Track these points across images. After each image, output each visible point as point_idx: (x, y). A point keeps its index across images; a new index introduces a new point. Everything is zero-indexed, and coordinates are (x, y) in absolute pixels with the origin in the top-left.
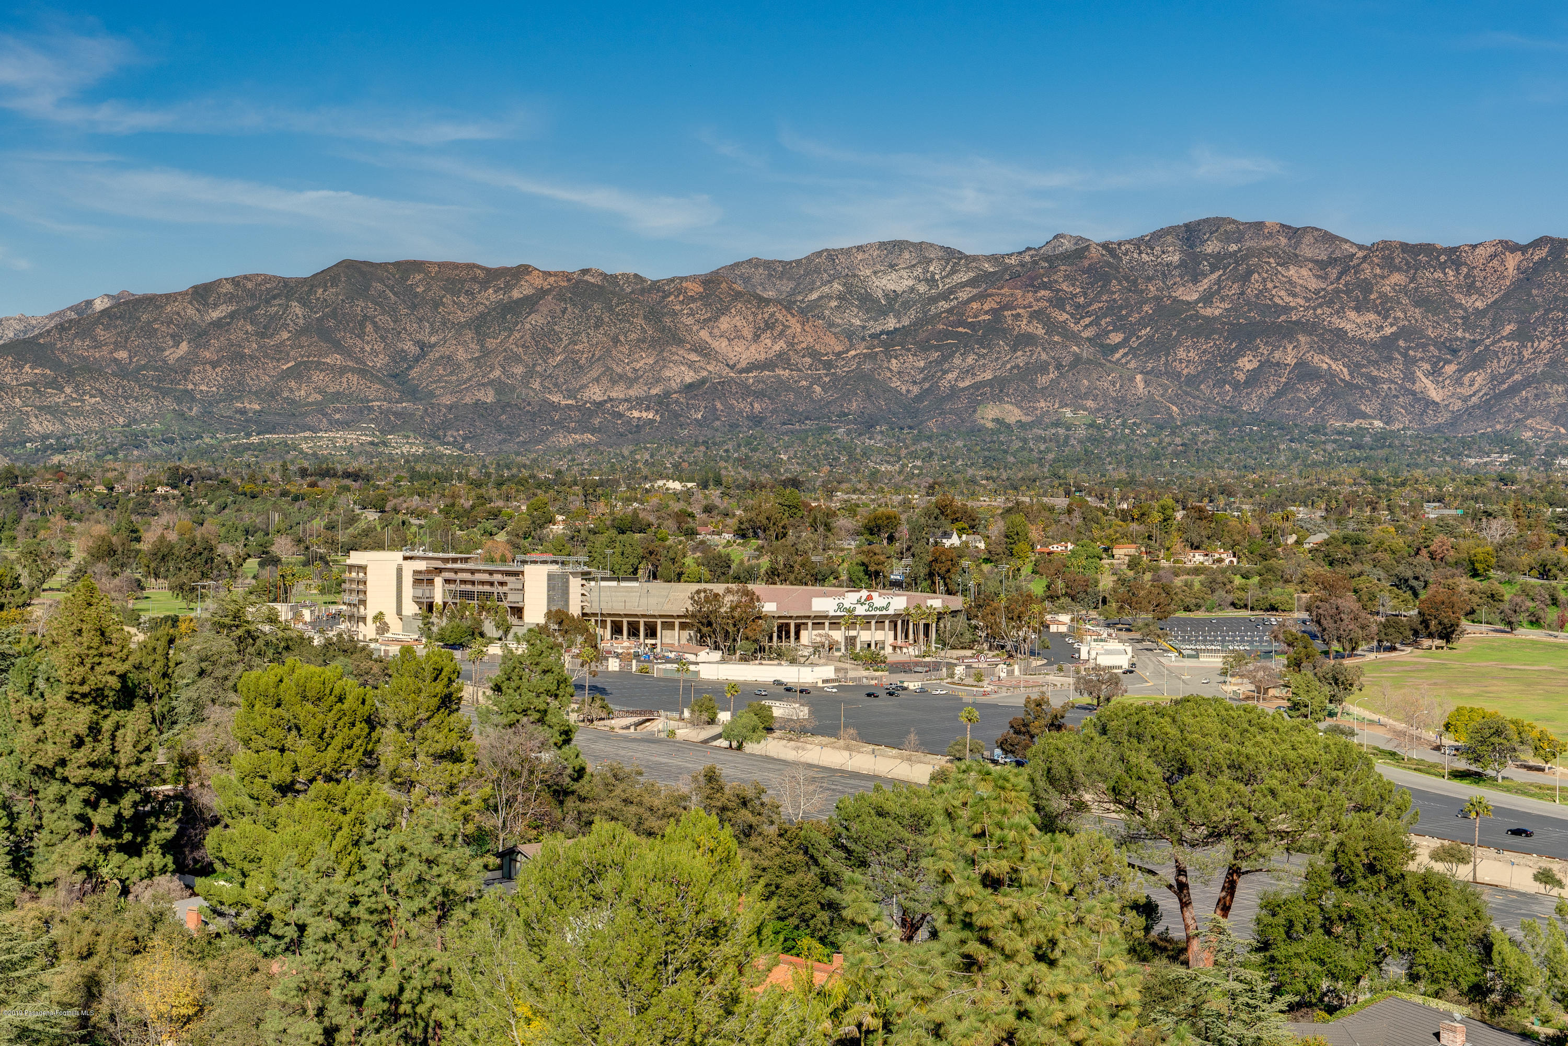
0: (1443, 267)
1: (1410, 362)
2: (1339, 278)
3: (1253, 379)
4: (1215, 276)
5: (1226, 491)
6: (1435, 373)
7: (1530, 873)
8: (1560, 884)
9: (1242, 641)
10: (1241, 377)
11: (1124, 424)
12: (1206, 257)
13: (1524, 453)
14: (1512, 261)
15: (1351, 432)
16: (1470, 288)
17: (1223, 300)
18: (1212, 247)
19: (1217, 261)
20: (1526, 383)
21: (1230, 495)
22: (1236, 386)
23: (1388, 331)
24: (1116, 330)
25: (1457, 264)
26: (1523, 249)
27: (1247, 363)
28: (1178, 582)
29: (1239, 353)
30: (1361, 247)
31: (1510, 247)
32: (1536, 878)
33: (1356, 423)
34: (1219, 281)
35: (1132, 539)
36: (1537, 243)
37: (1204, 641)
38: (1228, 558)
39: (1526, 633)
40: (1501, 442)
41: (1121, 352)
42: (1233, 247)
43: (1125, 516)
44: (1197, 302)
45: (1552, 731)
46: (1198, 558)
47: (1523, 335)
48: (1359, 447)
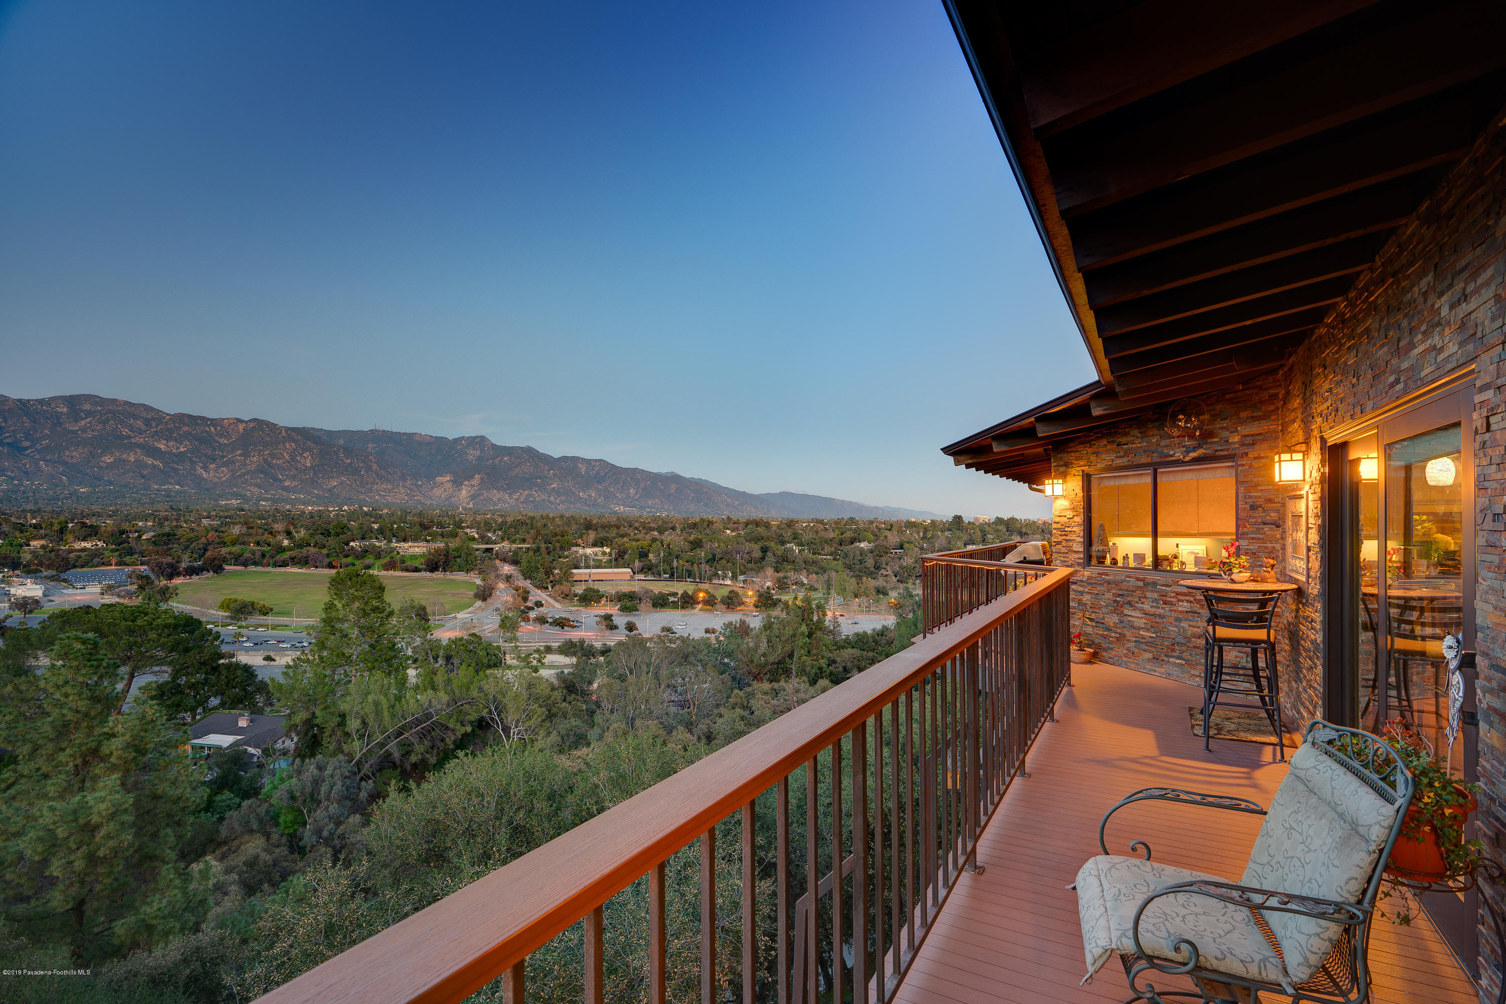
0: (209, 426)
1: (194, 463)
2: (157, 426)
3: (109, 466)
4: (89, 420)
5: (99, 515)
6: (205, 468)
7: (261, 658)
8: (274, 660)
9: (110, 579)
10: (104, 465)
11: (32, 484)
12: (83, 411)
13: (246, 500)
14: (241, 427)
15: (165, 490)
16: (222, 435)
17: (93, 431)
18: (87, 407)
19: (89, 414)
20: (247, 473)
21: (99, 516)
22: (100, 468)
23: (182, 450)
24: (27, 440)
25: (215, 426)
26: (246, 422)
27: (108, 459)
28: (72, 555)
29: (103, 454)
30: (168, 415)
31: (242, 421)
32: (264, 659)
33: (166, 487)
34: (90, 422)
35: (42, 538)
36: (250, 421)
37: (89, 581)
38: (100, 544)
39: (252, 568)
40: (236, 496)
41: (30, 450)
42: (99, 408)
43: (35, 526)
44: (77, 431)
45: (267, 604)
46: (84, 544)
47: (246, 455)
48: (168, 496)
